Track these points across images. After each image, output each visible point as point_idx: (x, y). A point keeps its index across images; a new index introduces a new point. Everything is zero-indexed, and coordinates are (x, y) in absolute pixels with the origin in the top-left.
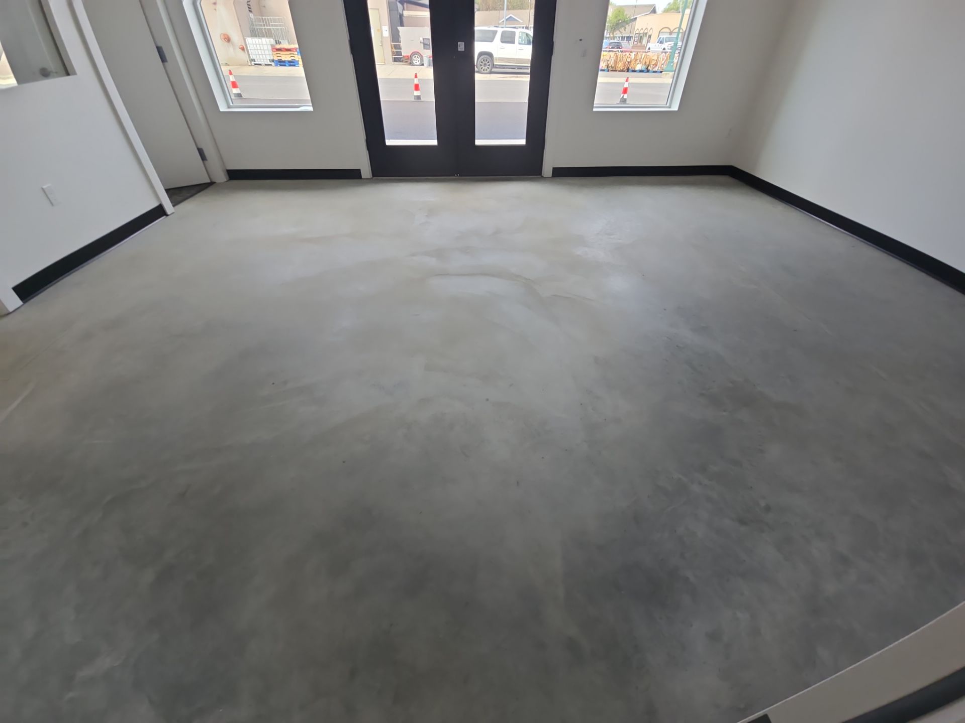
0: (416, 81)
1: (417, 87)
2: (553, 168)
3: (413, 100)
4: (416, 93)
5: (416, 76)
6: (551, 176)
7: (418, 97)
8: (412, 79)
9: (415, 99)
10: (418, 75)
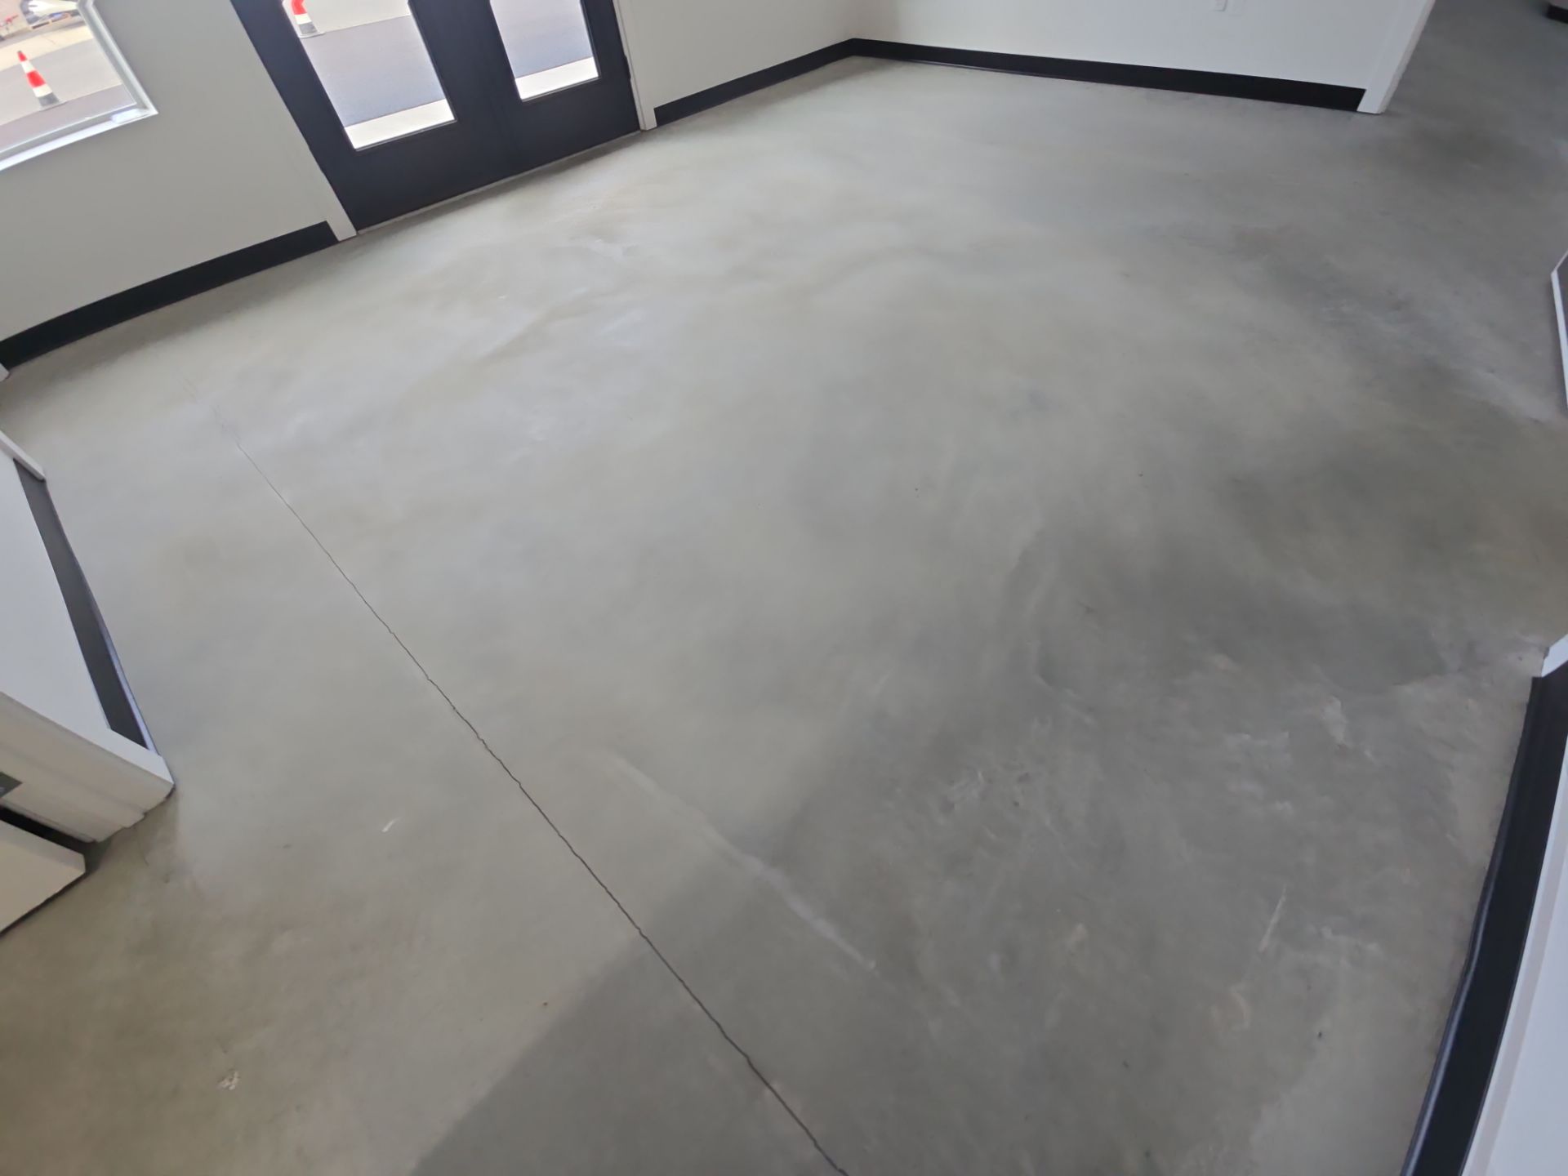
0: (27, 67)
1: (35, 80)
2: (656, 110)
3: (39, 108)
4: (41, 91)
5: (22, 57)
6: (656, 126)
7: (50, 99)
8: (13, 68)
9: (43, 105)
10: (25, 53)
